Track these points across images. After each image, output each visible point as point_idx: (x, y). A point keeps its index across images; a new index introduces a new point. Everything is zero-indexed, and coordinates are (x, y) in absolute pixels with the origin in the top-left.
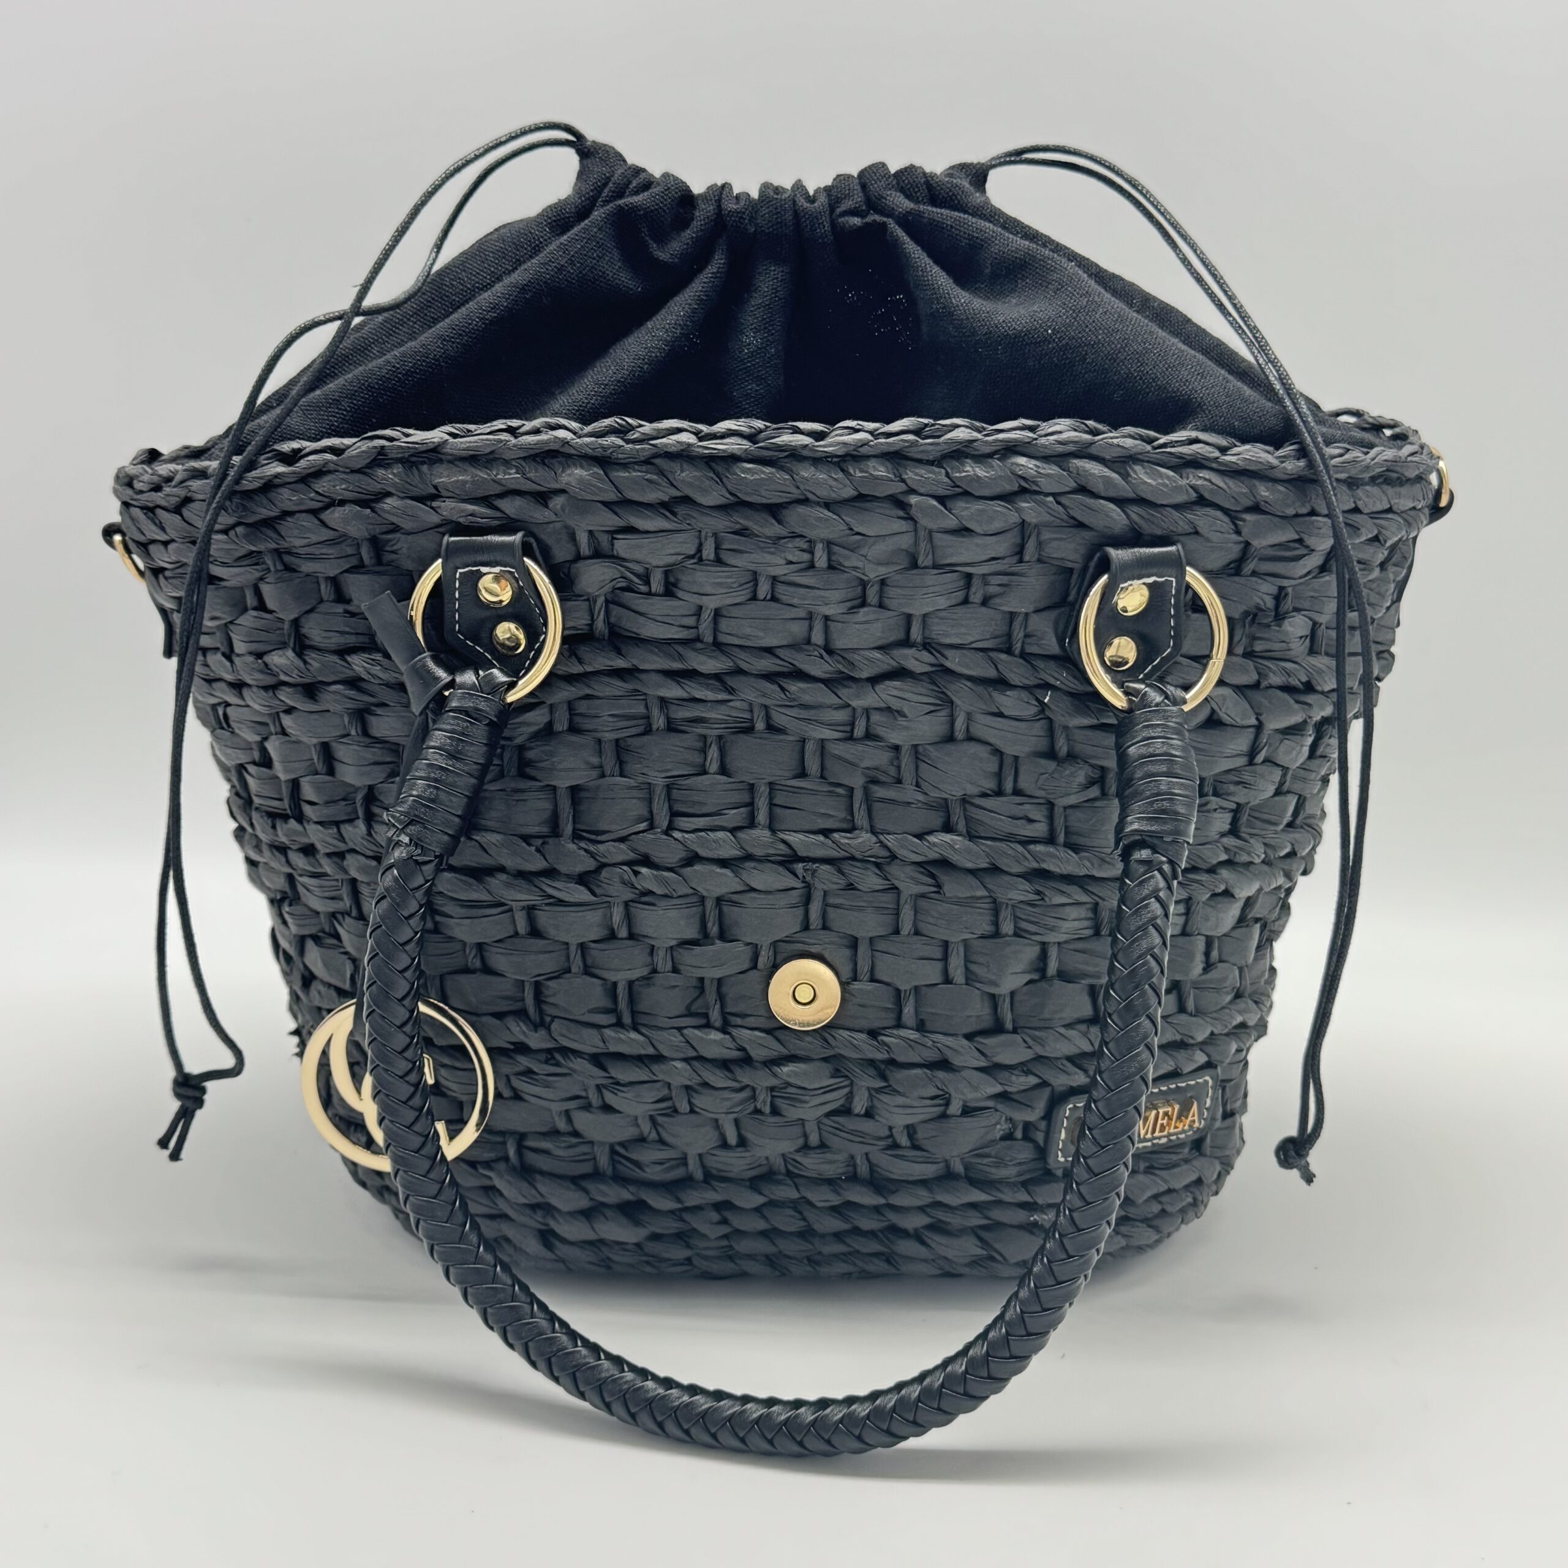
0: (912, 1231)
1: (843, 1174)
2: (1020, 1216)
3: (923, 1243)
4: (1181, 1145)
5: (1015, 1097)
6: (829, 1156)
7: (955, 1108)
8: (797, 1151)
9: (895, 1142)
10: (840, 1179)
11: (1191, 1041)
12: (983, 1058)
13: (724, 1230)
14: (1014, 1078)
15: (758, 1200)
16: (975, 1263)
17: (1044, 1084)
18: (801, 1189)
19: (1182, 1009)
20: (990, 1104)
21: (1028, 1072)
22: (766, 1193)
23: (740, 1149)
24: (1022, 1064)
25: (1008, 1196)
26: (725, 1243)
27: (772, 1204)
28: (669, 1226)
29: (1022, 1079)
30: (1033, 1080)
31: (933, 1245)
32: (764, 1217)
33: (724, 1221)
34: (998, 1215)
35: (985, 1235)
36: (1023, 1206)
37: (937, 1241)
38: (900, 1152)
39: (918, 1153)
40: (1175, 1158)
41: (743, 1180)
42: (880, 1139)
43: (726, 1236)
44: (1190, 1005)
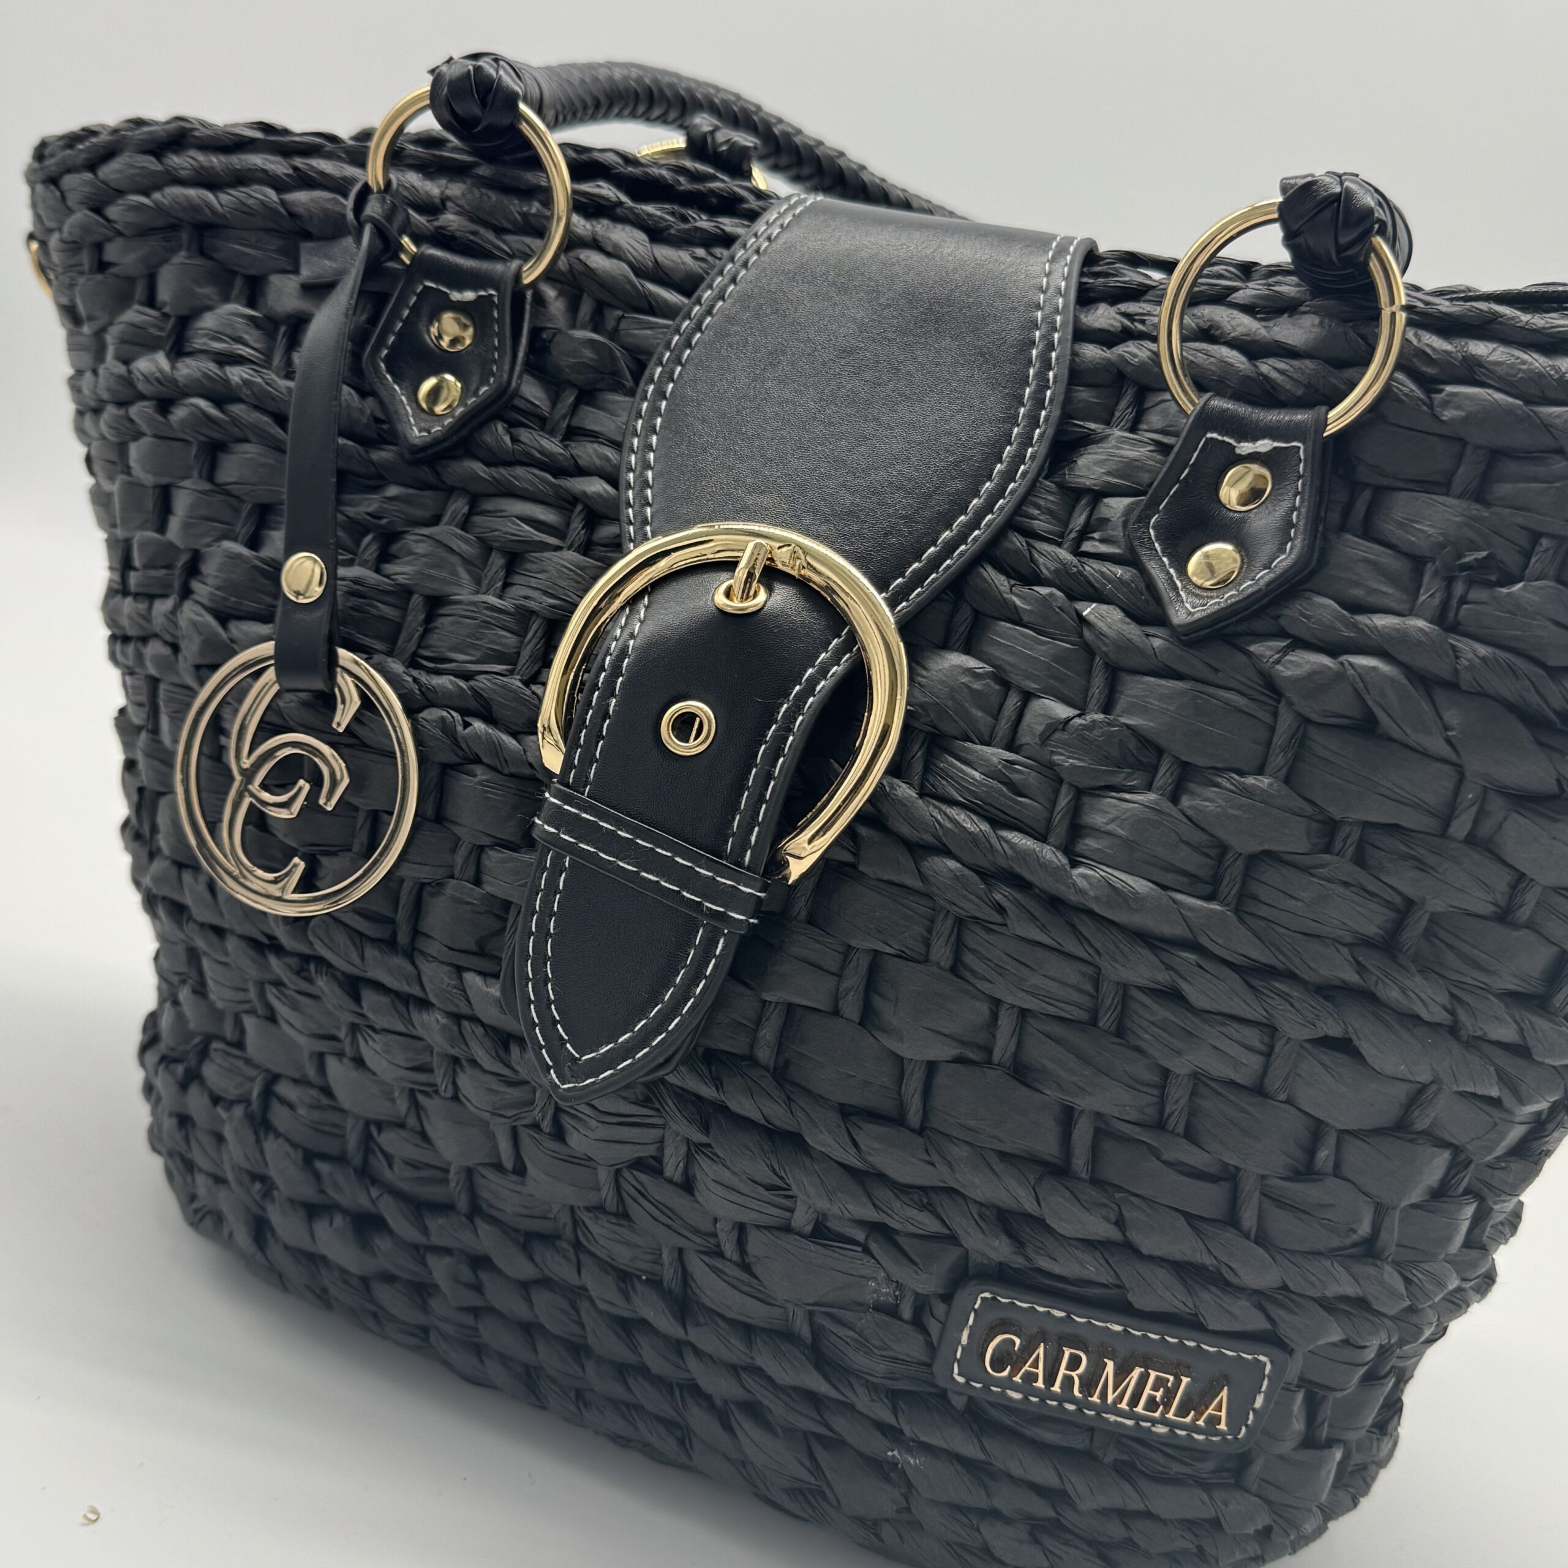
0: (718, 1402)
1: (645, 1272)
2: (874, 1444)
3: (728, 1427)
4: (1198, 1453)
5: (901, 1240)
6: (625, 1232)
7: (802, 1219)
8: (588, 1209)
9: (718, 1246)
10: (639, 1278)
11: (1234, 1280)
12: (853, 1151)
13: (471, 1299)
14: (897, 1204)
15: (524, 1269)
16: (798, 1492)
17: (952, 1239)
18: (583, 1272)
19: (1232, 1220)
20: (860, 1235)
21: (928, 1207)
22: (538, 1259)
23: (514, 1178)
24: (923, 1189)
25: (862, 1401)
26: (469, 1320)
27: (546, 1283)
28: (405, 1266)
29: (912, 1213)
30: (932, 1225)
31: (741, 1435)
32: (529, 1300)
33: (478, 1288)
34: (841, 1425)
35: (820, 1452)
36: (883, 1428)
37: (747, 1429)
38: (718, 1263)
39: (744, 1276)
40: (1177, 1468)
41: (517, 1231)
42: (696, 1231)
43: (475, 1311)
44: (1249, 1219)
